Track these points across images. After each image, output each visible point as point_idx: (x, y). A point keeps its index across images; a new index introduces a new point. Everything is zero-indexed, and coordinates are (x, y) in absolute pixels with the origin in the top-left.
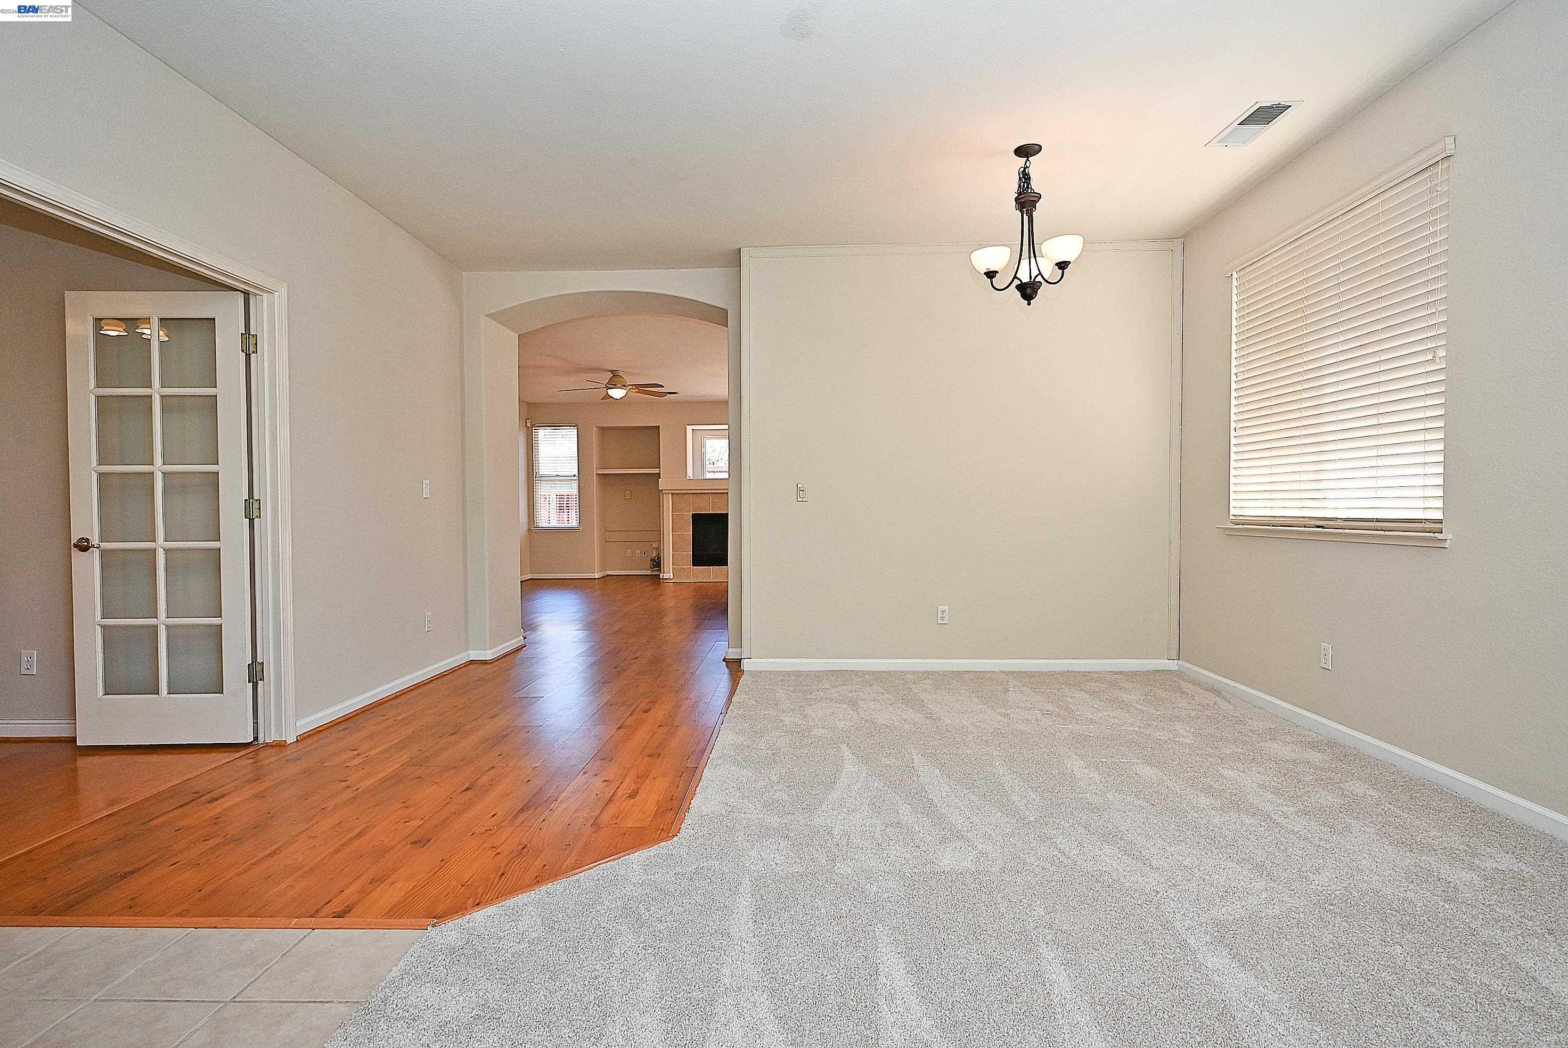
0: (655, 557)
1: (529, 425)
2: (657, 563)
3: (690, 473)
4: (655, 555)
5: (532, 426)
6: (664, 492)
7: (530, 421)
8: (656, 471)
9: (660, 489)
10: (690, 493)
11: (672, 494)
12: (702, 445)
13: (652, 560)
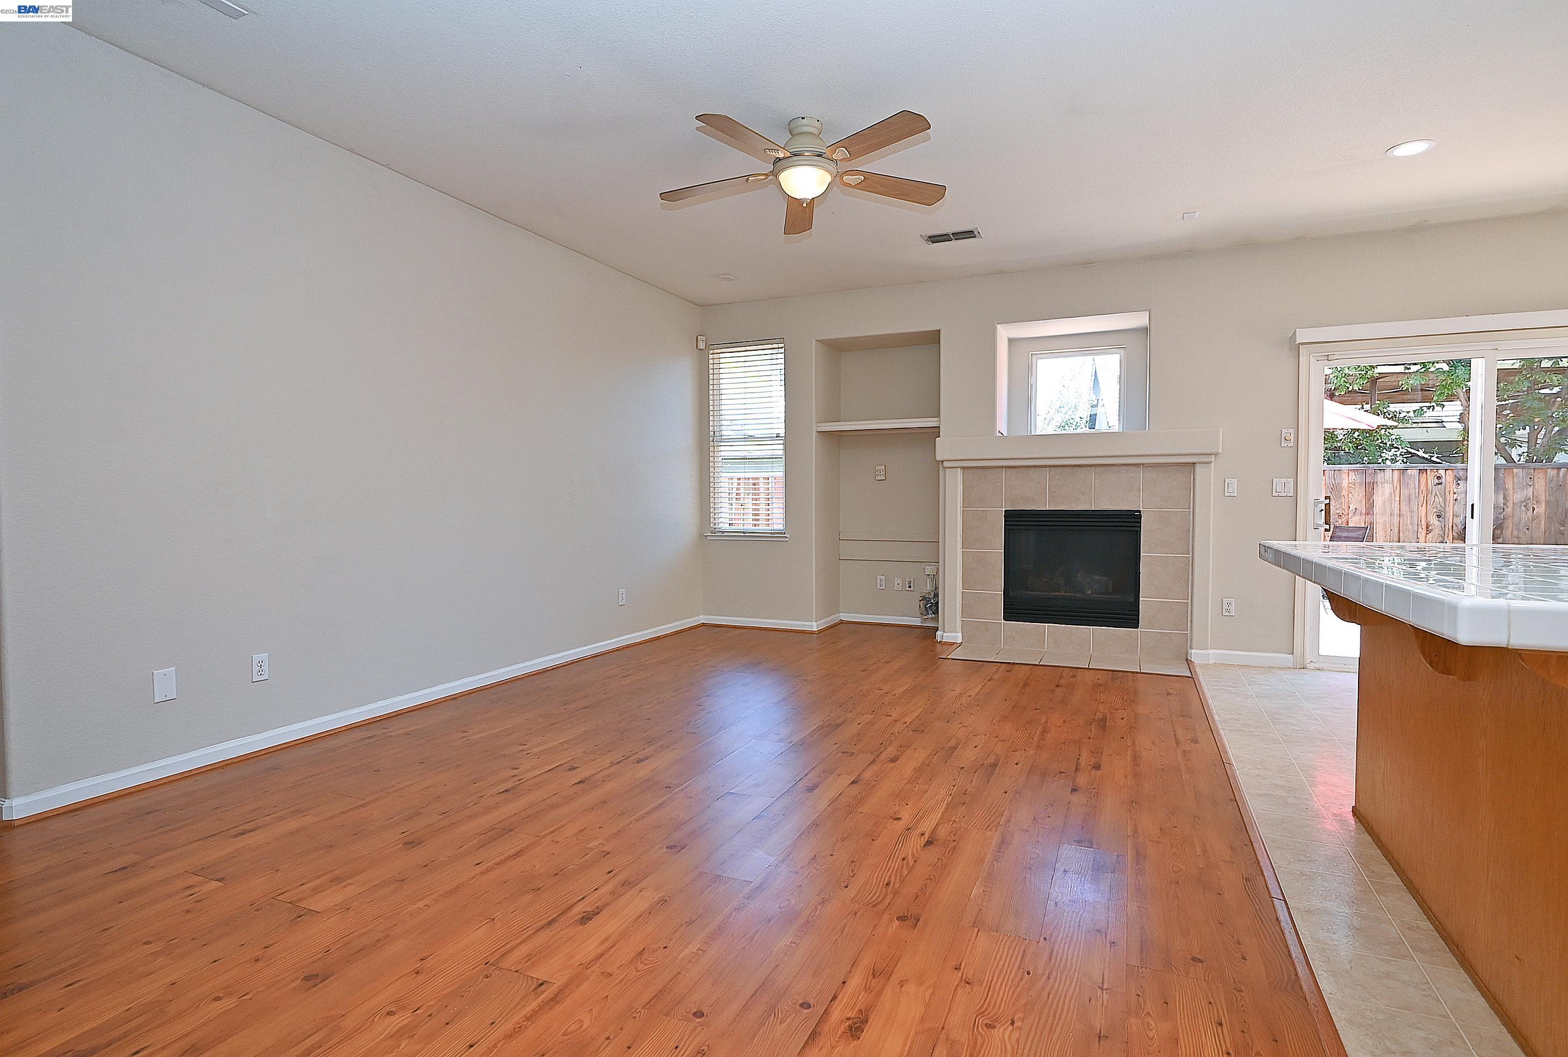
0: (929, 593)
1: (702, 346)
2: (931, 605)
3: (1002, 425)
4: (928, 589)
5: (709, 346)
6: (946, 464)
7: (704, 338)
8: (930, 422)
9: (938, 458)
10: (1002, 467)
11: (963, 468)
12: (1030, 369)
13: (924, 598)
